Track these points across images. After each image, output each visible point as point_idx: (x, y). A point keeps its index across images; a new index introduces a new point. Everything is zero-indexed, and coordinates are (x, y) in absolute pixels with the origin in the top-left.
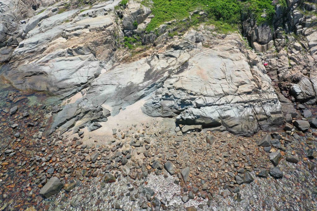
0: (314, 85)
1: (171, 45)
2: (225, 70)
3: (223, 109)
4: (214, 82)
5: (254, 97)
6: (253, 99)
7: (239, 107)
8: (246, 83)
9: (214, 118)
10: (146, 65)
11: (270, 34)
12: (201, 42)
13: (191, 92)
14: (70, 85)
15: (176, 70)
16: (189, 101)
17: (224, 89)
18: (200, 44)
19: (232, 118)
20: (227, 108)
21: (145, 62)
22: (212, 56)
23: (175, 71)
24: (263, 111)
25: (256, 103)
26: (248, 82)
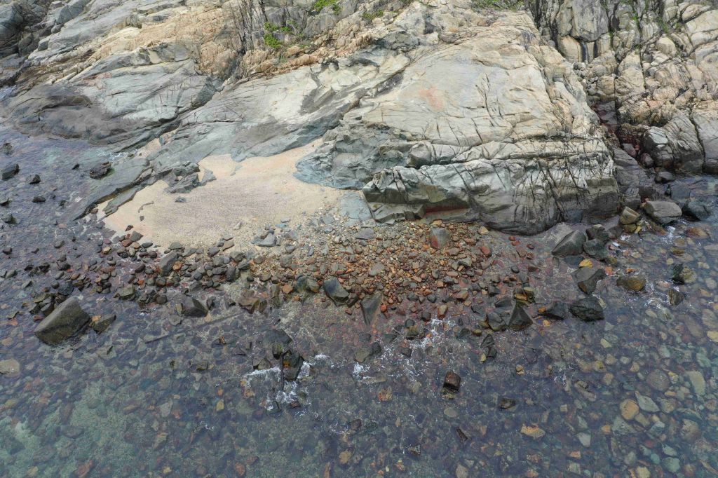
0: (699, 130)
1: (367, 37)
2: (487, 88)
3: (475, 171)
4: (458, 114)
5: (551, 147)
6: (548, 150)
7: (511, 168)
8: (532, 118)
9: (450, 190)
10: (308, 82)
11: (603, 20)
12: (437, 31)
13: (402, 133)
14: (136, 123)
15: (374, 90)
16: (394, 152)
17: (479, 129)
18: (435, 35)
19: (494, 191)
20: (484, 170)
21: (307, 75)
22: (458, 60)
23: (371, 92)
24: (570, 178)
25: (555, 161)
26: (538, 115)
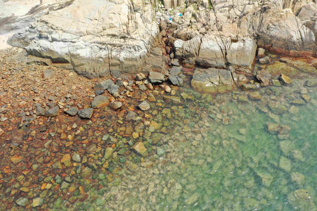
2: (102, 12)
3: (76, 47)
4: (84, 22)
5: (117, 41)
6: (114, 42)
7: (93, 48)
8: (115, 27)
9: (60, 53)
13: (52, 26)
16: (46, 34)
17: (88, 29)
19: (81, 57)
20: (80, 47)
23: (56, 8)
24: (118, 56)
25: (116, 47)
26: (118, 26)
